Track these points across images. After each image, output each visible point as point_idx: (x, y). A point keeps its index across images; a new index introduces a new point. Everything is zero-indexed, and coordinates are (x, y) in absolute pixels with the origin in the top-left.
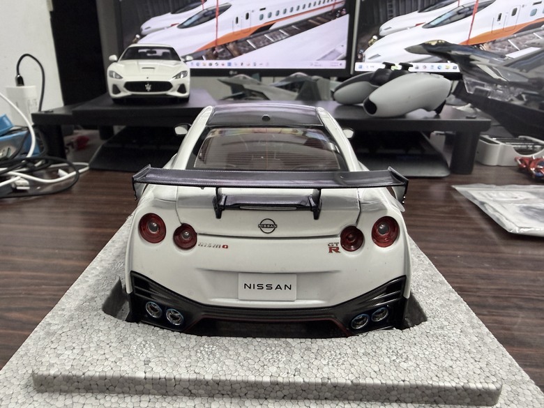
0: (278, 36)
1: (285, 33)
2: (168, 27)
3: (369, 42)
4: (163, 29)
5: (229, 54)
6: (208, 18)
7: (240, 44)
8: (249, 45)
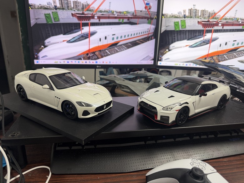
0: (122, 49)
1: (125, 47)
2: (61, 42)
3: (165, 52)
4: (58, 43)
5: (97, 57)
6: (84, 38)
7: (102, 52)
8: (107, 53)
